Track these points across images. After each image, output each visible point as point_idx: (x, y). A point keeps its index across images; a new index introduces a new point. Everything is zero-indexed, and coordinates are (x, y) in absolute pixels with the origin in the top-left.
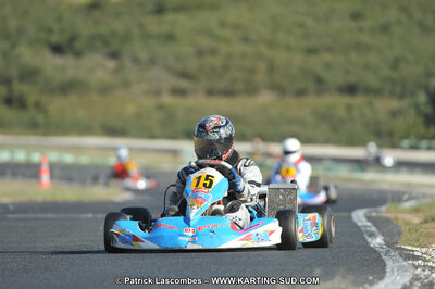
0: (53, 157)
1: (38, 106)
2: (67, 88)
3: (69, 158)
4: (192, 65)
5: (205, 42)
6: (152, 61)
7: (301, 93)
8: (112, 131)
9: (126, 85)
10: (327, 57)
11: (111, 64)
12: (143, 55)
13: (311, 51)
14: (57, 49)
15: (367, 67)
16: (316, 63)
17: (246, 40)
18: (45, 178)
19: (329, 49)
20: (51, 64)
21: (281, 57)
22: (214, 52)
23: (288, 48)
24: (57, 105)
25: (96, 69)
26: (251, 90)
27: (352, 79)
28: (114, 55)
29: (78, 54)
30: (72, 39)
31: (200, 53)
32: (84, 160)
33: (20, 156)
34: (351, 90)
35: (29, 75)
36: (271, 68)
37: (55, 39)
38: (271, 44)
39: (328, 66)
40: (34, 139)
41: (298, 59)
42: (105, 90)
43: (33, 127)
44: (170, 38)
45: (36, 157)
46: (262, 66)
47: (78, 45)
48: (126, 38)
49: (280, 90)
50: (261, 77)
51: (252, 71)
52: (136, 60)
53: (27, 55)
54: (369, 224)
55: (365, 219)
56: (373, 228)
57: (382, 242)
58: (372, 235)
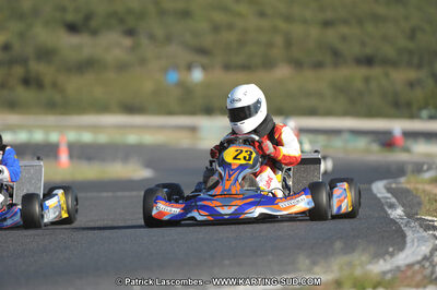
0: (72, 136)
1: (55, 85)
2: (86, 66)
3: (87, 137)
4: (208, 40)
5: (219, 17)
6: (169, 39)
7: (318, 65)
8: (130, 109)
9: (143, 62)
10: (345, 30)
11: (127, 42)
12: (159, 32)
13: (327, 24)
14: (72, 28)
16: (331, 35)
17: (262, 14)
18: (64, 157)
19: (345, 22)
20: (67, 42)
21: (297, 30)
22: (230, 27)
23: (305, 22)
24: (74, 85)
25: (112, 46)
26: (268, 64)
27: (368, 51)
28: (130, 33)
29: (94, 33)
30: (88, 17)
31: (216, 29)
32: (103, 138)
33: (38, 136)
34: (368, 61)
35: (46, 54)
36: (288, 44)
37: (70, 17)
38: (289, 19)
39: (344, 38)
40: (51, 119)
41: (315, 32)
42: (122, 67)
43: (52, 107)
44: (185, 14)
45: (54, 137)
46: (279, 40)
47: (94, 24)
48: (142, 16)
49: (298, 64)
50: (277, 52)
51: (269, 45)
52: (152, 37)
53: (44, 35)
54: (389, 195)
55: (384, 191)
56: (394, 200)
57: (402, 213)
58: (392, 206)
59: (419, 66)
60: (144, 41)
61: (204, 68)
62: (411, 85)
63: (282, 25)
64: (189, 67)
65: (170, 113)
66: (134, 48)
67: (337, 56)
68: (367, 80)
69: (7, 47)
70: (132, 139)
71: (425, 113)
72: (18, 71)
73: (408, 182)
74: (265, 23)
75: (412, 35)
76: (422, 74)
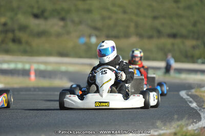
0: (35, 66)
1: (27, 43)
2: (41, 34)
3: (42, 67)
4: (99, 24)
5: (105, 13)
6: (80, 23)
7: (150, 37)
8: (62, 54)
9: (68, 33)
10: (163, 21)
11: (61, 23)
12: (76, 19)
13: (155, 18)
14: (36, 16)
15: (182, 25)
16: (157, 23)
17: (125, 12)
18: (33, 76)
19: (164, 17)
20: (34, 23)
21: (141, 20)
22: (110, 18)
23: (144, 16)
24: (36, 42)
25: (53, 25)
26: (127, 36)
27: (174, 31)
28: (63, 19)
29: (46, 19)
30: (43, 12)
31: (103, 18)
32: (49, 68)
33: (20, 66)
34: (174, 36)
35: (23, 28)
36: (137, 26)
37: (36, 11)
38: (137, 15)
39: (163, 25)
40: (25, 58)
41: (149, 22)
42: (58, 35)
43: (25, 53)
44: (89, 11)
45: (27, 67)
46: (132, 25)
47: (46, 14)
48: (68, 11)
49: (141, 36)
50: (132, 29)
51: (128, 27)
52: (73, 22)
53: (22, 19)
54: (188, 97)
55: (186, 95)
56: (191, 99)
57: (196, 105)
58: (191, 102)
59: (197, 39)
60: (69, 23)
61: (97, 37)
62: (194, 47)
63: (134, 18)
64: (90, 36)
65: (80, 57)
66: (64, 27)
67: (159, 33)
68: (173, 44)
69: (5, 24)
70: (63, 68)
71: (200, 61)
72: (10, 35)
73: (196, 92)
74: (126, 16)
75: (195, 24)
76: (199, 43)
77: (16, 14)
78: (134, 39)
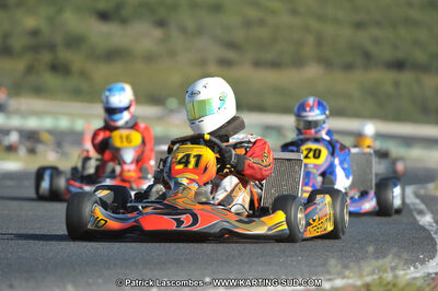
1: (83, 74)
2: (113, 55)
4: (239, 35)
5: (253, 14)
6: (200, 31)
7: (348, 67)
9: (172, 54)
10: (376, 32)
11: (157, 33)
12: (190, 24)
13: (359, 25)
14: (104, 16)
15: (416, 43)
16: (364, 37)
17: (294, 12)
19: (378, 24)
21: (330, 30)
22: (262, 23)
25: (141, 36)
26: (298, 62)
27: (400, 55)
28: (161, 24)
29: (124, 21)
30: (119, 7)
31: (248, 24)
33: (64, 123)
34: (399, 65)
35: (75, 42)
36: (320, 42)
37: (102, 5)
38: (321, 18)
39: (376, 41)
40: (77, 106)
41: (346, 33)
42: (150, 58)
43: (77, 94)
44: (217, 8)
45: (79, 125)
46: (310, 39)
47: (125, 12)
48: (174, 8)
49: (327, 63)
50: (309, 50)
51: (300, 43)
52: (183, 30)
53: (73, 21)
55: (412, 196)
60: (174, 33)
66: (164, 40)
67: (368, 59)
68: (397, 84)
69: (35, 33)
72: (46, 57)
73: (436, 189)
74: (297, 21)
77: (60, 11)
78: (312, 71)
